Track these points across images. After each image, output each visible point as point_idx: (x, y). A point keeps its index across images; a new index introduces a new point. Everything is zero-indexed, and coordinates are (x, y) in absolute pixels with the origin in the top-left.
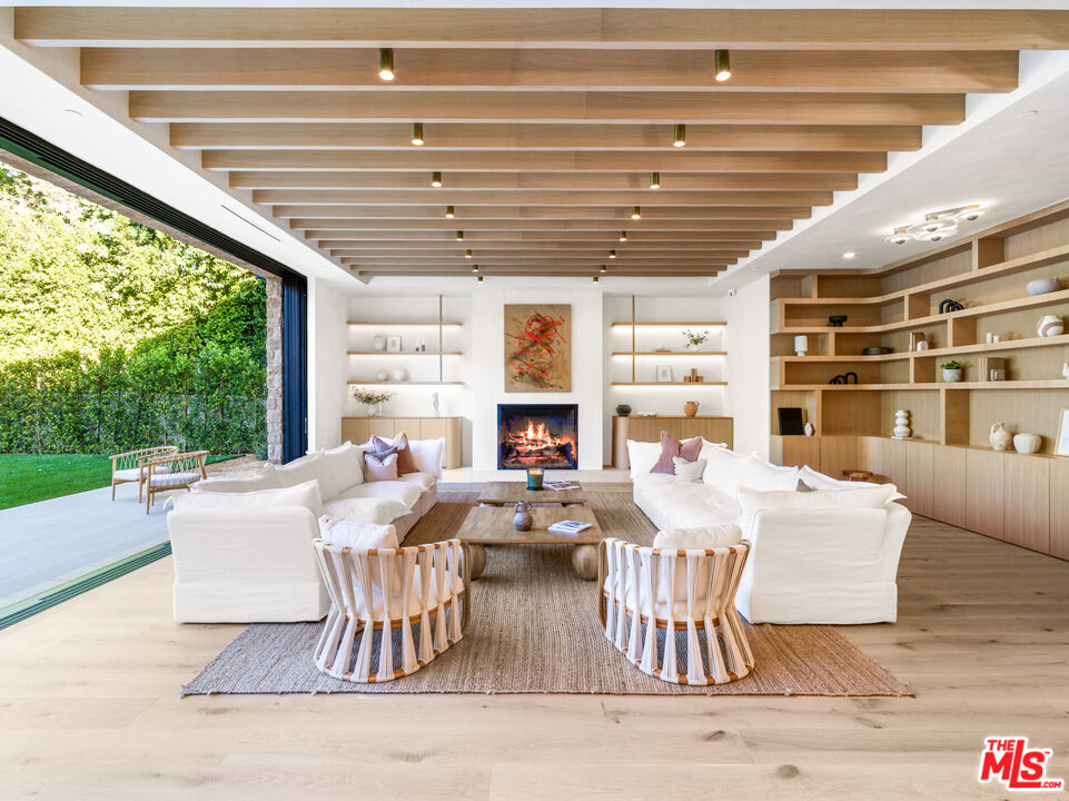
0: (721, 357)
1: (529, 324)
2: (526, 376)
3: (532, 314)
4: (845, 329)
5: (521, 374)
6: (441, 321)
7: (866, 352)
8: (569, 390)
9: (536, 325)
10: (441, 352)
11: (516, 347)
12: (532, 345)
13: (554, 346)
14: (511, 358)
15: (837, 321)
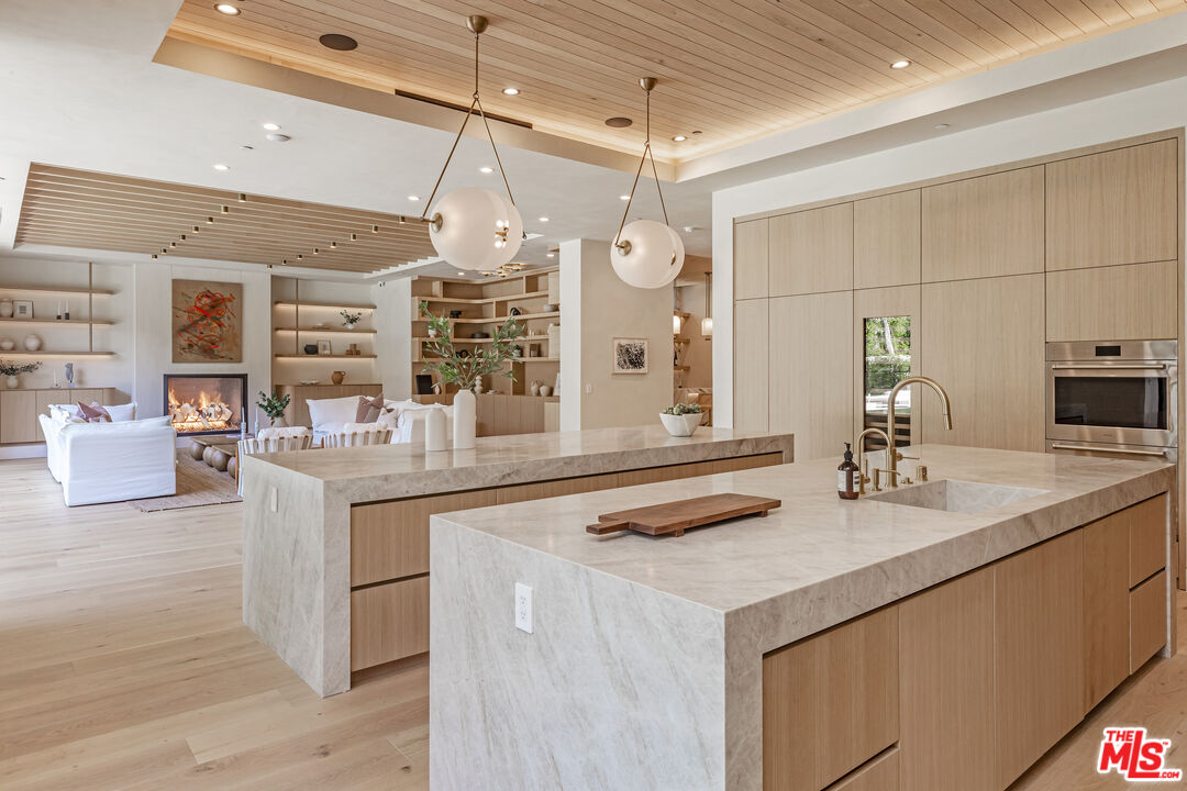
0: (372, 334)
1: (199, 299)
2: (195, 348)
3: (201, 290)
4: (459, 320)
5: (190, 346)
6: (91, 289)
7: (473, 337)
8: (240, 360)
9: (205, 301)
10: (91, 320)
11: (184, 319)
12: (202, 319)
13: (224, 321)
14: (179, 331)
15: (456, 314)
